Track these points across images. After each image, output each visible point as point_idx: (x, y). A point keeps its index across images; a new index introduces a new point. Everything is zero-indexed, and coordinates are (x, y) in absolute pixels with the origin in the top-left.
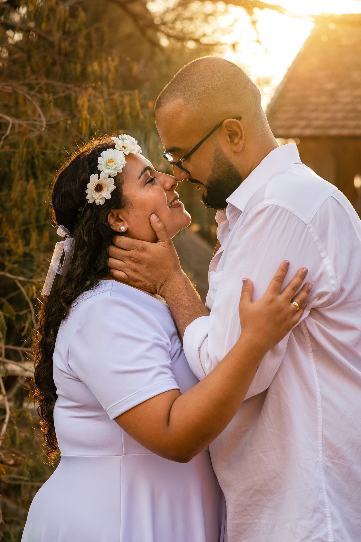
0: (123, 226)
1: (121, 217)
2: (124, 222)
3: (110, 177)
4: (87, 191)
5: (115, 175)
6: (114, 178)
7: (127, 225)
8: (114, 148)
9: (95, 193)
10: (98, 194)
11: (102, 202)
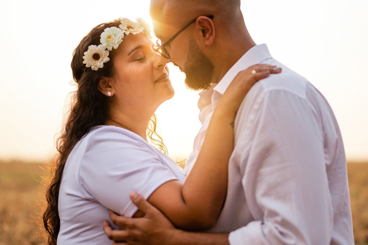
0: (110, 91)
1: (110, 84)
2: (112, 88)
3: (106, 49)
4: (84, 57)
5: (111, 50)
6: (109, 51)
7: (114, 92)
8: (118, 27)
9: (92, 60)
10: (94, 62)
11: (96, 69)
